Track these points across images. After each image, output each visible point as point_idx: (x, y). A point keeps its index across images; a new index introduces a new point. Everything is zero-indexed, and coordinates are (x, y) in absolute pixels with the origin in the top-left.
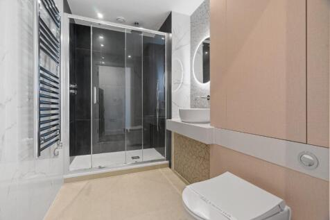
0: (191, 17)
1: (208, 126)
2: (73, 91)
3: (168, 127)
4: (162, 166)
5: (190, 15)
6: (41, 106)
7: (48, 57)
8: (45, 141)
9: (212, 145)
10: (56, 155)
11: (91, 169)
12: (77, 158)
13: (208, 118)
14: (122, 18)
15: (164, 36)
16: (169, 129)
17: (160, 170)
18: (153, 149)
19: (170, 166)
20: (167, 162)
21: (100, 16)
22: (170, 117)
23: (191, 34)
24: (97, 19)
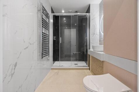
0: (100, 4)
1: (103, 53)
2: (55, 39)
3: (89, 53)
4: (86, 69)
5: (99, 3)
6: (43, 46)
7: (46, 30)
8: (44, 55)
9: (104, 61)
10: (48, 60)
11: (60, 66)
12: (56, 62)
13: (102, 49)
14: (71, 11)
15: (87, 15)
16: (89, 54)
17: (85, 70)
18: (84, 62)
19: (89, 70)
20: (88, 67)
21: (63, 11)
22: (89, 49)
23: (100, 12)
24: (62, 13)
